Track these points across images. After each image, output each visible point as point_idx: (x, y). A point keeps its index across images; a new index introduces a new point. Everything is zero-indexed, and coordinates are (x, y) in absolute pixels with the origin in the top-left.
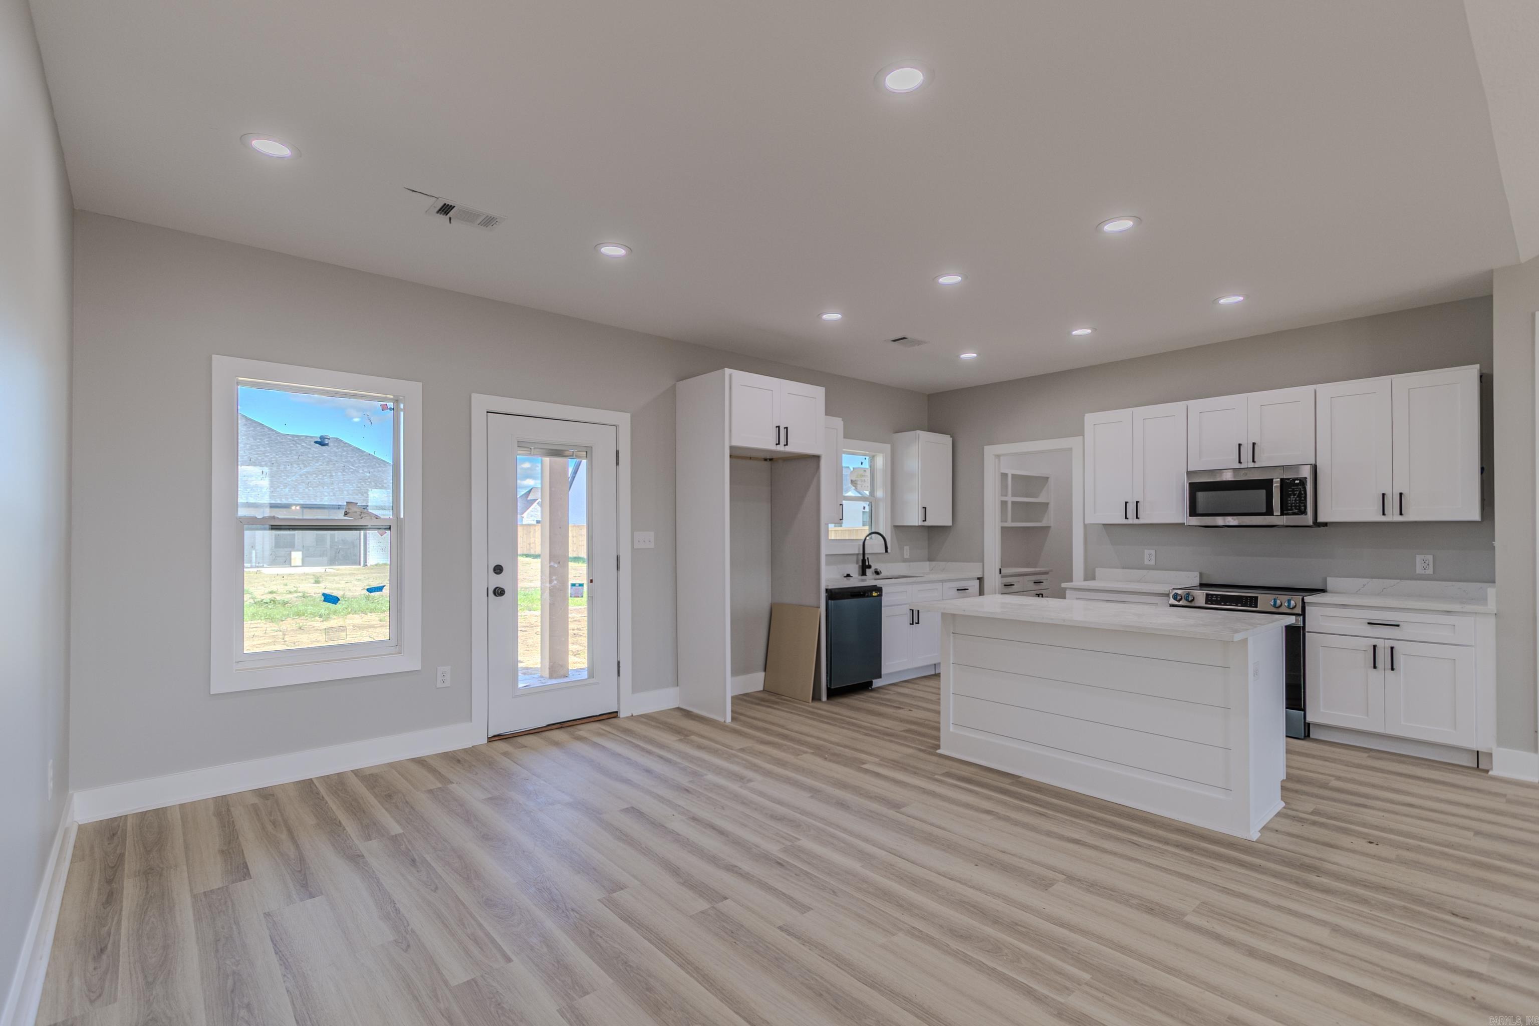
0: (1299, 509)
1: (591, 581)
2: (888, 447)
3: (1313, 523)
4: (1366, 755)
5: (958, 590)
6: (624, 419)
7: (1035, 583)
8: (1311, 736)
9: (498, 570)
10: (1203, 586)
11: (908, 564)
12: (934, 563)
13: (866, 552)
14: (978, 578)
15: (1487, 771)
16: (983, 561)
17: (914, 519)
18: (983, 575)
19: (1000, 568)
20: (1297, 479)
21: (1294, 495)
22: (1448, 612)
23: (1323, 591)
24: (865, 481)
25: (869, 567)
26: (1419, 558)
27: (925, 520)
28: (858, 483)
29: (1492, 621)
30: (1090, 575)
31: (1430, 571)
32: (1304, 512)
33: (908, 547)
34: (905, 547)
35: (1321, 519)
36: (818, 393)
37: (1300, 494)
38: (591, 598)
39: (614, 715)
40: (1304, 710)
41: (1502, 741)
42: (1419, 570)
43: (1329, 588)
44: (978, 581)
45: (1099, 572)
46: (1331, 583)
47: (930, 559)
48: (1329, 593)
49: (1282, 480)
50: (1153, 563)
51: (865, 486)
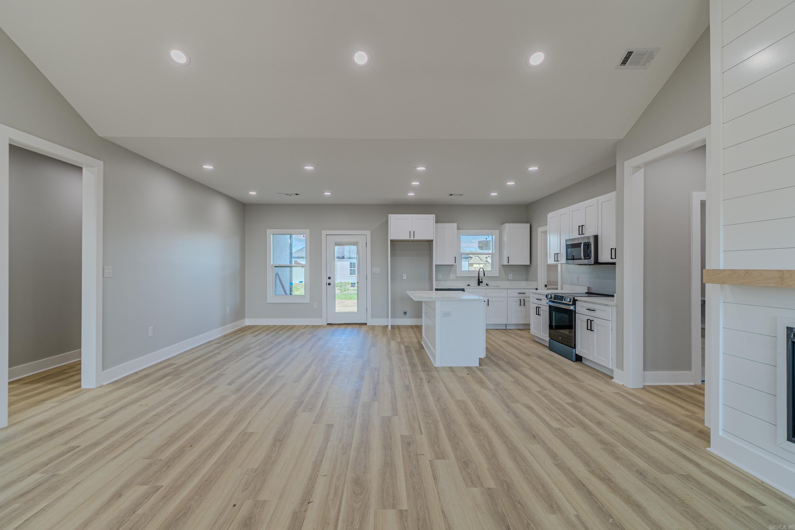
1: (358, 283)
3: (594, 263)
5: (519, 293)
6: (368, 233)
8: (579, 361)
9: (329, 278)
13: (480, 276)
14: (536, 289)
16: (537, 281)
18: (538, 287)
19: (546, 284)
20: (589, 243)
21: (589, 250)
22: (606, 305)
25: (482, 282)
27: (508, 263)
32: (591, 258)
33: (511, 275)
35: (600, 260)
36: (431, 218)
38: (358, 287)
39: (365, 324)
40: (575, 348)
47: (527, 280)
49: (584, 243)
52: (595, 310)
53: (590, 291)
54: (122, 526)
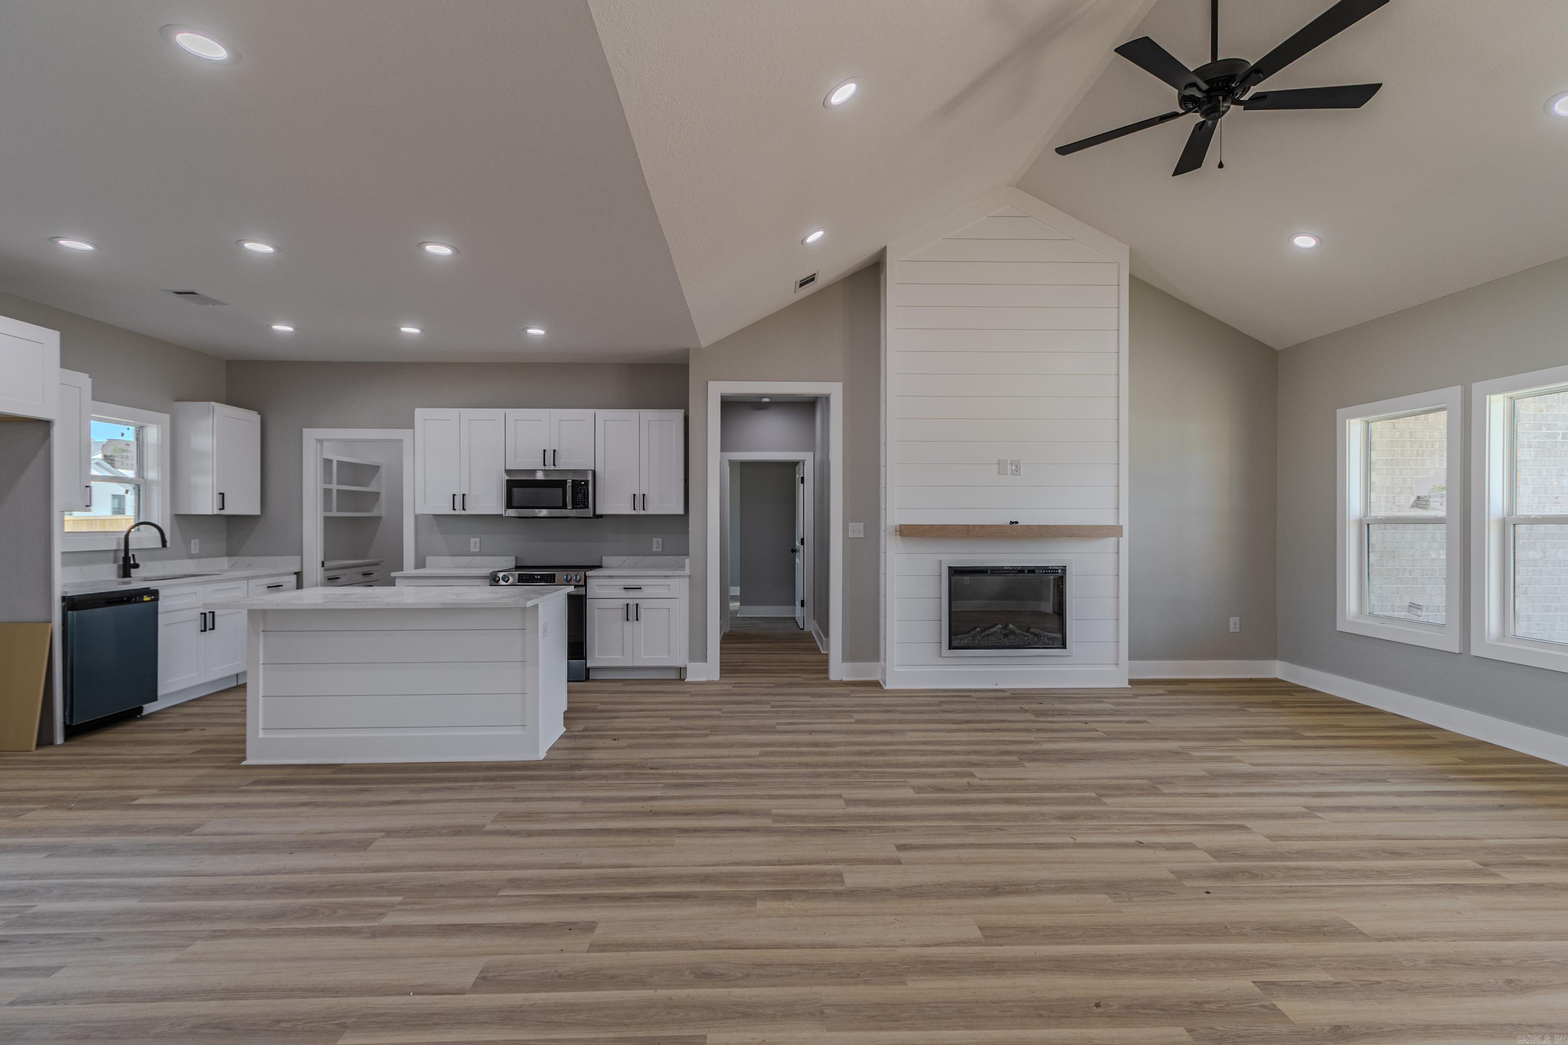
0: (584, 505)
2: (166, 417)
3: (593, 515)
4: (622, 684)
5: (268, 587)
7: (363, 574)
8: (590, 678)
10: (517, 568)
11: (197, 560)
12: (235, 559)
13: (131, 547)
14: (295, 573)
15: (685, 679)
16: (301, 555)
17: (207, 506)
18: (302, 568)
19: (323, 560)
20: (583, 481)
21: (581, 493)
22: (667, 577)
23: (600, 567)
24: (127, 457)
25: (135, 566)
26: (655, 540)
27: (223, 508)
28: (116, 459)
29: (687, 580)
30: (420, 563)
31: (660, 550)
32: (587, 507)
33: (197, 541)
34: (193, 541)
35: (598, 512)
36: (50, 339)
37: (585, 492)
40: (586, 659)
41: (692, 658)
42: (655, 549)
43: (604, 565)
44: (295, 576)
45: (429, 560)
46: (606, 560)
47: (230, 553)
48: (605, 568)
49: (573, 481)
50: (477, 550)
51: (127, 464)
52: (640, 588)
53: (519, 564)
54: (1368, 981)
